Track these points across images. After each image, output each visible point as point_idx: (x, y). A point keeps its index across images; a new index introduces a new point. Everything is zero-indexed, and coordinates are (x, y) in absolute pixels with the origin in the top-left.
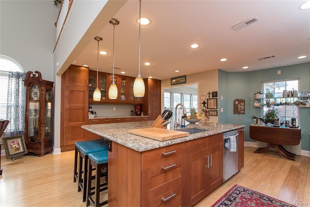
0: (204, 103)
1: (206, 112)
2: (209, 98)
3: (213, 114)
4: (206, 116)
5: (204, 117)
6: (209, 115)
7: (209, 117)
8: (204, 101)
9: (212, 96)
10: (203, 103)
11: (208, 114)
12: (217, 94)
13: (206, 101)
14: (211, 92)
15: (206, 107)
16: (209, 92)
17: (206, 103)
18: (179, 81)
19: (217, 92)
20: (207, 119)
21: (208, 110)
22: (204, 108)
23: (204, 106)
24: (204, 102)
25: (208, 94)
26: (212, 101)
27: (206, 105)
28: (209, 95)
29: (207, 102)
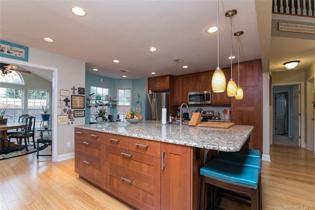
0: (67, 101)
1: (70, 113)
2: (73, 94)
3: (79, 115)
4: (70, 117)
5: (66, 119)
6: (74, 117)
7: (74, 118)
8: (66, 97)
9: (79, 92)
10: (64, 101)
11: (72, 115)
12: (84, 91)
13: (70, 98)
14: (77, 88)
15: (69, 107)
16: (74, 87)
17: (69, 101)
18: (8, 52)
19: (84, 88)
20: (70, 122)
21: (72, 110)
22: (67, 108)
23: (67, 105)
24: (67, 99)
25: (72, 89)
26: (78, 98)
27: (69, 104)
28: (74, 91)
29: (71, 100)
